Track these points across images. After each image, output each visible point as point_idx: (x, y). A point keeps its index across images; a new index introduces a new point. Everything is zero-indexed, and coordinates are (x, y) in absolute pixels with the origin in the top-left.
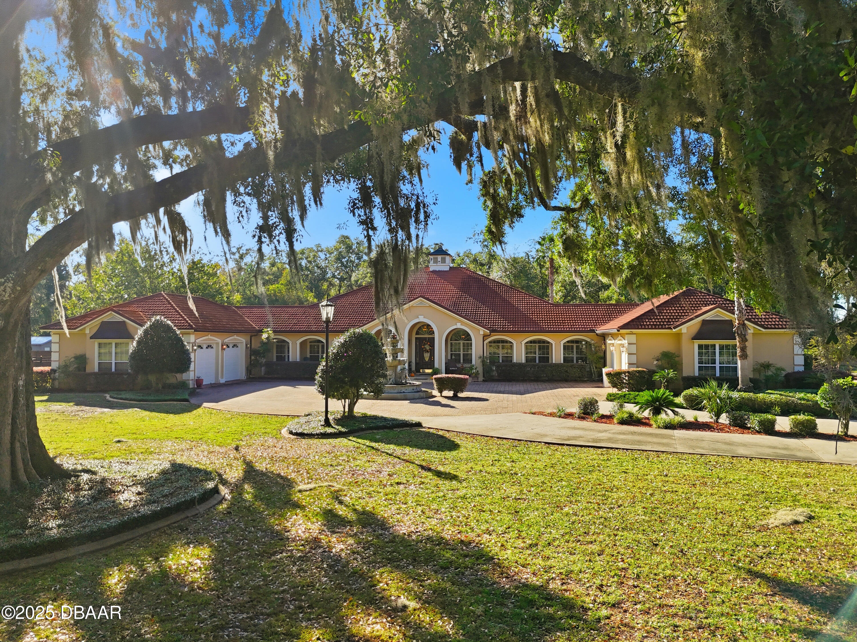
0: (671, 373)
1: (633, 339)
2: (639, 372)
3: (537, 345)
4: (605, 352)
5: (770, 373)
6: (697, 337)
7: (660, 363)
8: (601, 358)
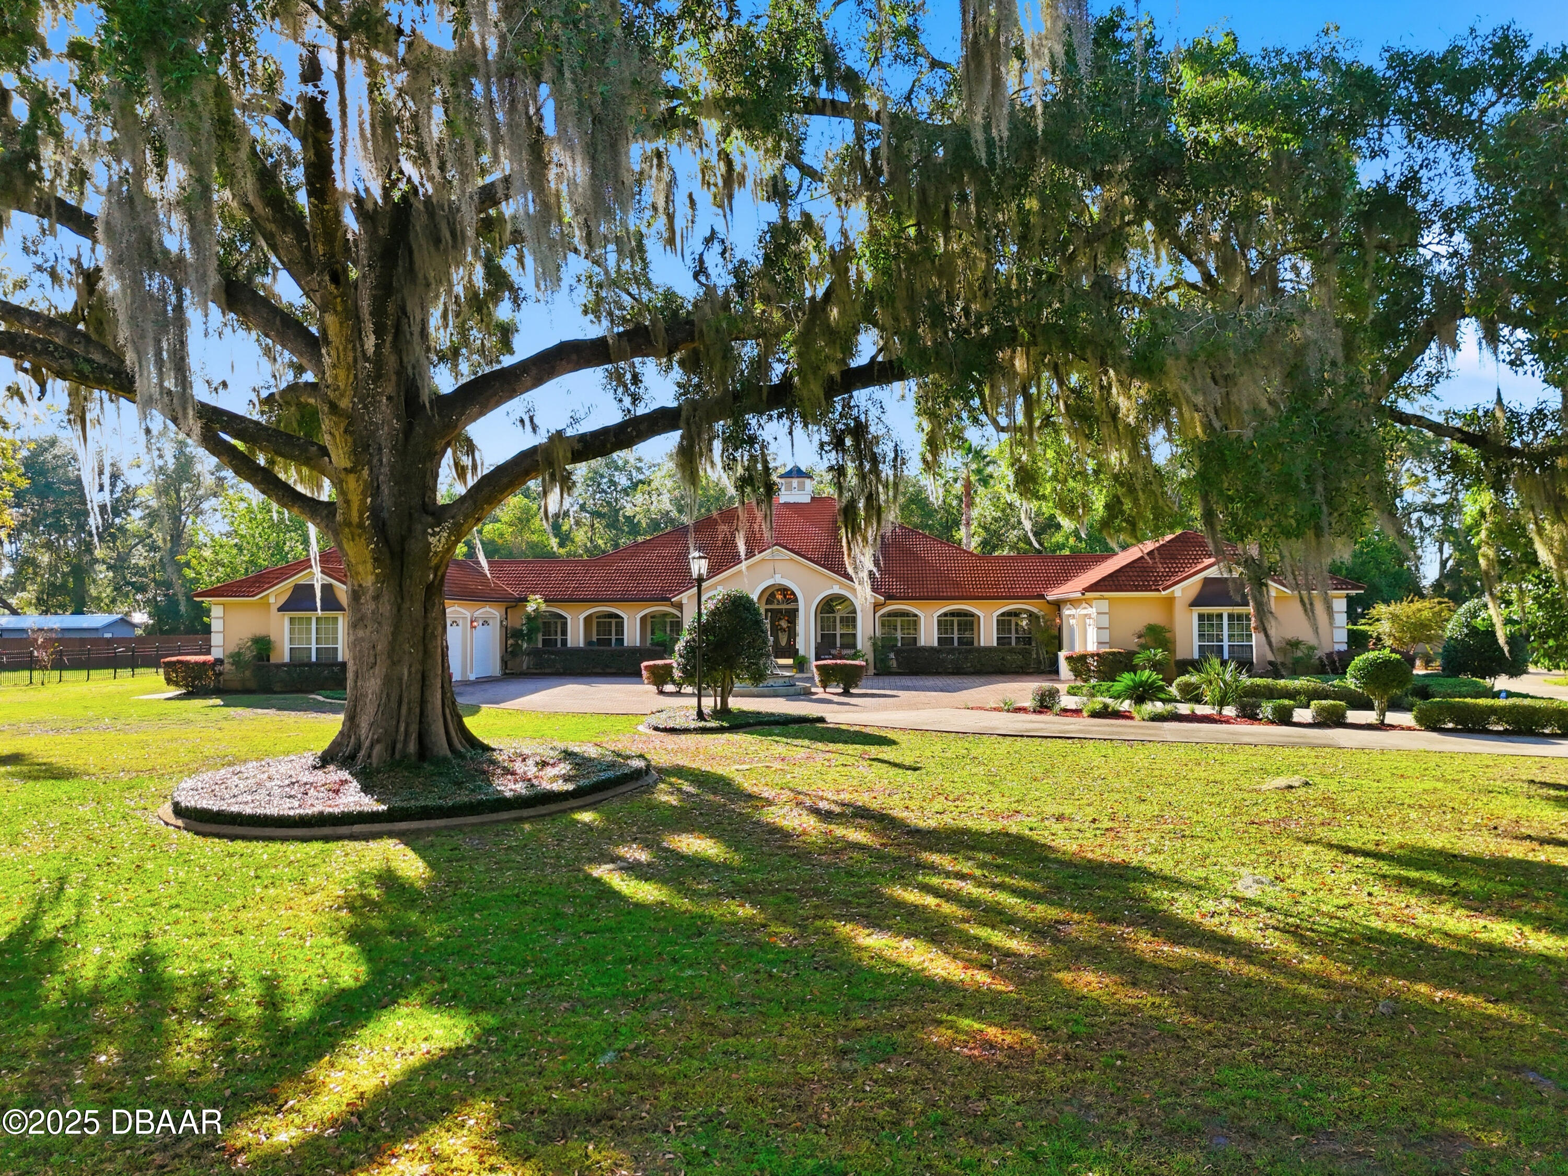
0: (1159, 654)
1: (1104, 606)
2: (1113, 654)
3: (955, 619)
4: (1060, 629)
5: (1299, 654)
6: (1195, 603)
7: (1143, 640)
8: (1054, 637)
